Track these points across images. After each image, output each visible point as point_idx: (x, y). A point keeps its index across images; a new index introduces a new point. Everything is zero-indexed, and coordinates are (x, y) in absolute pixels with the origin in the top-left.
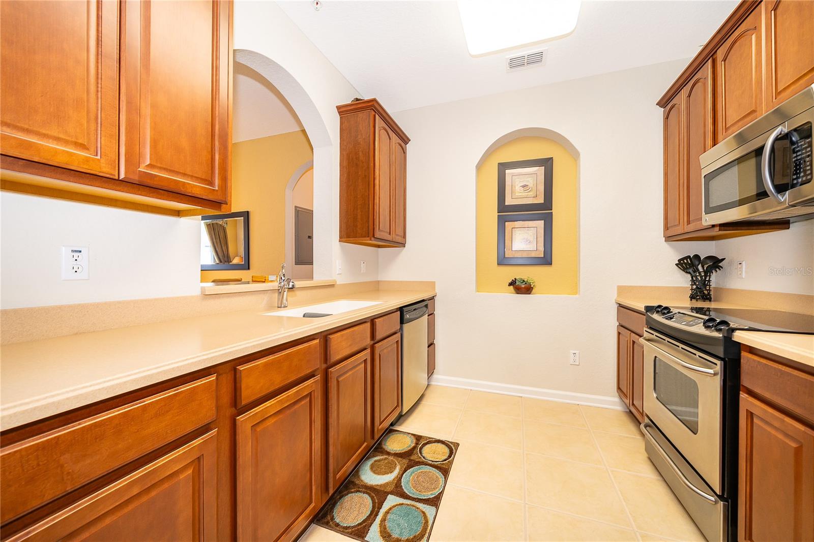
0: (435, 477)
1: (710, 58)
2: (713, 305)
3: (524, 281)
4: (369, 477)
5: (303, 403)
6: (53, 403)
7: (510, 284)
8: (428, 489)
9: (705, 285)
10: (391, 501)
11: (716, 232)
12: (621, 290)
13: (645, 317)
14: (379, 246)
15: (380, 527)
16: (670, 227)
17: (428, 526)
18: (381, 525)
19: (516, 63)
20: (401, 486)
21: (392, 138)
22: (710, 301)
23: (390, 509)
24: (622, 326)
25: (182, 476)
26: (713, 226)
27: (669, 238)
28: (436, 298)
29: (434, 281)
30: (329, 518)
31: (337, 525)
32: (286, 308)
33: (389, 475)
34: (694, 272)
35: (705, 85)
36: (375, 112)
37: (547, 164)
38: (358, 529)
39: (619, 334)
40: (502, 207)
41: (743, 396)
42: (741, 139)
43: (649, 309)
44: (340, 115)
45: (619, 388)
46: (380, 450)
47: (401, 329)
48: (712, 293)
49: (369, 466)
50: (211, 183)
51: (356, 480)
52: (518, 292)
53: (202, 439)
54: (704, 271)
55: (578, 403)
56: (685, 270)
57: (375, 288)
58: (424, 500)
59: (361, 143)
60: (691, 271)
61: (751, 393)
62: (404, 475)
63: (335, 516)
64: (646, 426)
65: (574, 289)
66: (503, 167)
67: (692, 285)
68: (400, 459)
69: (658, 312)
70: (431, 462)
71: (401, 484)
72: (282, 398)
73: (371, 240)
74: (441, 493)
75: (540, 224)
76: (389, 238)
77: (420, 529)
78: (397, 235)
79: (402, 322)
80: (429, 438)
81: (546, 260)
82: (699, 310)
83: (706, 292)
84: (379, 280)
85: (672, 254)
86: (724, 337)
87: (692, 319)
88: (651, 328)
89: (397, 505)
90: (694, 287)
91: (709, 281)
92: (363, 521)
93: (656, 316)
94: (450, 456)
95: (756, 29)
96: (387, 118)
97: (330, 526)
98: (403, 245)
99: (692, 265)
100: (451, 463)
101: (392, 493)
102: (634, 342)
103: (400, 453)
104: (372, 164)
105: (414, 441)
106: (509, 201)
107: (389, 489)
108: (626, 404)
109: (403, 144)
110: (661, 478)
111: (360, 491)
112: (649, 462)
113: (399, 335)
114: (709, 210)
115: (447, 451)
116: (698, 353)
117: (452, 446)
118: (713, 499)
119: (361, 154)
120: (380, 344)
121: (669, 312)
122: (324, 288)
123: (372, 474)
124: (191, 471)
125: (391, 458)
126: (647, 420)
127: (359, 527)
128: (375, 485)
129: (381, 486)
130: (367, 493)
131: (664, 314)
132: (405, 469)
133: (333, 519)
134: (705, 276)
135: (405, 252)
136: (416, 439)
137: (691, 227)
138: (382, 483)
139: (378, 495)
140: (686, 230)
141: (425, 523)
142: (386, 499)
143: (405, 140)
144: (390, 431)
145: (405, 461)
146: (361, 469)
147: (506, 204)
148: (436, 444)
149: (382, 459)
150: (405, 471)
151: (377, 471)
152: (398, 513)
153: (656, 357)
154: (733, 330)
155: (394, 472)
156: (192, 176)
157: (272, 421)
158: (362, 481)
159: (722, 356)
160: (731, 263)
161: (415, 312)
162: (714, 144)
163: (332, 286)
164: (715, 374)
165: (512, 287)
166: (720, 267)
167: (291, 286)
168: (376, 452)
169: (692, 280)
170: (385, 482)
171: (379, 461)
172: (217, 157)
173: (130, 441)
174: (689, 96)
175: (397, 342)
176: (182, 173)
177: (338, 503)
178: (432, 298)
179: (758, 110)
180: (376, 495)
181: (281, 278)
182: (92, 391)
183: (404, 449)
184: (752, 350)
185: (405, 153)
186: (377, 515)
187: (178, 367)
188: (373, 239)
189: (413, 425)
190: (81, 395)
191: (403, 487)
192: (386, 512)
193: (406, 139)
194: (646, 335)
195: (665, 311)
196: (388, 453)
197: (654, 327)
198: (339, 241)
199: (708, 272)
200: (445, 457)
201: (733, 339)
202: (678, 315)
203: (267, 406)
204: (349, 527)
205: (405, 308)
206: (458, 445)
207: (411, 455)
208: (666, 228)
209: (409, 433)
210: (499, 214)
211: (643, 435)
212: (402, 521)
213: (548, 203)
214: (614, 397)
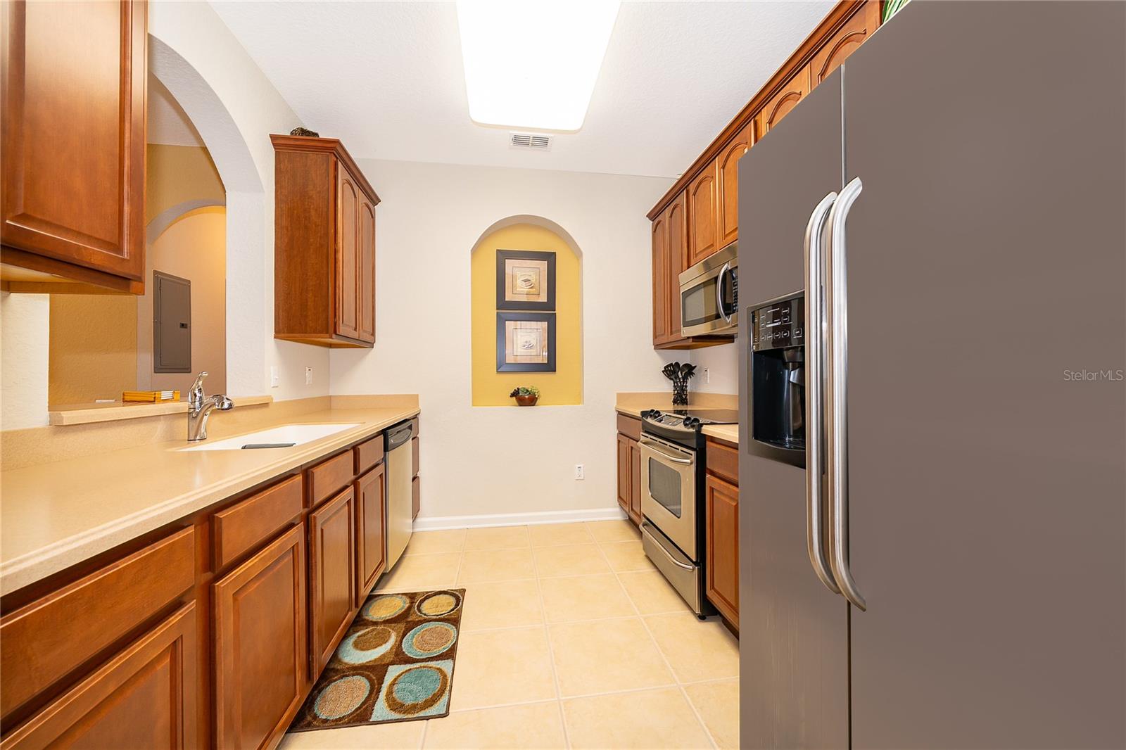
0: (443, 631)
1: (683, 190)
2: (689, 408)
3: (528, 391)
4: (353, 656)
5: (286, 560)
6: (25, 570)
7: (513, 395)
8: (438, 645)
9: (683, 390)
10: (393, 672)
11: (690, 342)
12: (621, 397)
13: (641, 422)
14: (331, 346)
15: (388, 701)
16: (659, 335)
17: (447, 680)
18: (387, 699)
19: (519, 141)
20: (404, 652)
21: (357, 196)
22: (687, 404)
23: (395, 680)
24: (622, 434)
25: (159, 668)
26: (688, 338)
27: (657, 346)
28: (420, 417)
29: (416, 393)
30: (309, 718)
31: (326, 721)
32: (205, 441)
33: (384, 646)
34: (676, 378)
35: (682, 210)
36: (337, 158)
37: (550, 258)
38: (357, 715)
39: (619, 441)
40: (502, 304)
41: (708, 476)
42: (707, 266)
43: (644, 414)
44: (275, 149)
45: (619, 497)
46: (362, 623)
47: (385, 460)
48: (688, 397)
49: (351, 644)
50: (118, 248)
51: (336, 665)
52: (521, 404)
53: (180, 614)
54: (683, 378)
55: (582, 520)
56: (669, 376)
57: (324, 408)
58: (436, 656)
59: (314, 196)
60: (673, 377)
61: (713, 473)
62: (404, 640)
63: (318, 713)
64: (644, 525)
65: (579, 398)
66: (503, 256)
67: (674, 390)
68: (393, 625)
69: (651, 416)
70: (435, 617)
71: (402, 650)
72: (264, 554)
73: (331, 337)
74: (454, 644)
75: (544, 325)
76: (354, 335)
77: (438, 686)
78: (365, 331)
79: (386, 449)
80: (427, 592)
81: (549, 366)
82: (680, 412)
83: (684, 397)
84: (331, 394)
85: (658, 361)
86: (696, 431)
87: (675, 420)
88: (646, 432)
89: (403, 673)
90: (676, 392)
91: (686, 386)
92: (361, 705)
93: (649, 420)
94: (457, 605)
95: (713, 177)
96: (352, 167)
97: (315, 726)
98: (370, 344)
99: (674, 372)
100: (460, 611)
101: (393, 663)
102: (632, 448)
103: (392, 619)
104: (333, 231)
105: (408, 601)
106: (509, 297)
107: (387, 660)
108: (626, 512)
109: (371, 205)
110: (655, 570)
111: (347, 676)
112: (646, 560)
113: (382, 466)
114: (687, 324)
115: (453, 600)
116: (681, 448)
117: (457, 593)
118: (691, 567)
119: (313, 213)
120: (364, 478)
121: (659, 416)
122: (250, 409)
123: (358, 652)
124: (169, 660)
125: (380, 627)
126: (644, 520)
127: (358, 712)
128: (367, 662)
129: (375, 660)
130: (358, 674)
131: (656, 417)
132: (403, 633)
133: (315, 717)
134: (684, 382)
135: (373, 355)
136: (410, 597)
137: (673, 338)
138: (375, 657)
139: (375, 672)
140: (670, 340)
141: (443, 678)
142: (386, 671)
143: (373, 199)
144: (371, 598)
145: (402, 626)
146: (340, 651)
147: (506, 300)
148: (437, 596)
149: (368, 632)
150: (404, 635)
151: (364, 648)
152: (407, 680)
153: (650, 458)
154: (702, 425)
155: (390, 641)
156: (90, 237)
157: (255, 586)
158: (346, 664)
159: (695, 447)
160: (700, 370)
161: (398, 434)
162: (689, 267)
163: (266, 405)
164: (691, 463)
165: (514, 398)
166: (693, 374)
167: (226, 406)
168: (356, 626)
169: (674, 386)
170: (380, 655)
171: (364, 635)
172: (127, 208)
173: (104, 620)
174: (671, 216)
175: (381, 475)
176: (75, 231)
177: (319, 699)
178: (415, 417)
179: (715, 244)
180: (371, 672)
181: (195, 395)
182: (67, 552)
183: (396, 613)
184: (713, 439)
185: (373, 217)
186: (379, 691)
187: (158, 516)
188: (334, 336)
189: (401, 584)
190: (56, 557)
191: (406, 653)
192: (390, 685)
193: (375, 199)
194: (642, 438)
195: (655, 414)
196: (375, 623)
197: (649, 430)
198: (275, 338)
199: (685, 378)
200: (451, 608)
201: (702, 432)
202: (666, 417)
203: (238, 574)
204: (343, 717)
205: (389, 430)
206: (464, 590)
207: (407, 617)
208: (655, 337)
209: (398, 594)
210: (498, 311)
211: (640, 534)
212: (413, 687)
213: (551, 304)
214: (615, 507)
